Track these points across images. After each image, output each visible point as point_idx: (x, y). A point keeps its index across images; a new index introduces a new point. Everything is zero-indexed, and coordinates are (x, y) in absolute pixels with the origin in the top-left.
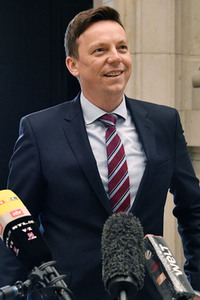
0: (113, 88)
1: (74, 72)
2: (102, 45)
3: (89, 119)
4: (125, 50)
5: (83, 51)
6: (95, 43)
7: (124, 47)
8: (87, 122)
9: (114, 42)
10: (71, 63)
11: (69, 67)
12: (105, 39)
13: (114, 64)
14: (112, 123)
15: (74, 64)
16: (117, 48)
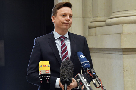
1: (53, 21)
2: (65, 14)
3: (56, 38)
5: (58, 14)
6: (63, 13)
8: (55, 39)
9: (68, 13)
10: (53, 18)
11: (52, 19)
14: (63, 39)
15: (54, 19)
16: (69, 16)
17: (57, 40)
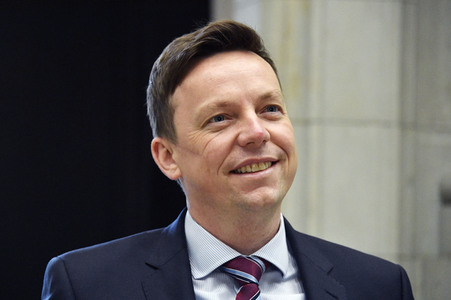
0: (255, 196)
1: (170, 171)
2: (222, 105)
4: (276, 114)
5: (183, 122)
7: (273, 108)
9: (249, 96)
10: (162, 152)
11: (159, 160)
12: (229, 92)
13: (254, 145)
14: (253, 279)
15: (168, 154)
16: (257, 111)
17: (210, 280)
